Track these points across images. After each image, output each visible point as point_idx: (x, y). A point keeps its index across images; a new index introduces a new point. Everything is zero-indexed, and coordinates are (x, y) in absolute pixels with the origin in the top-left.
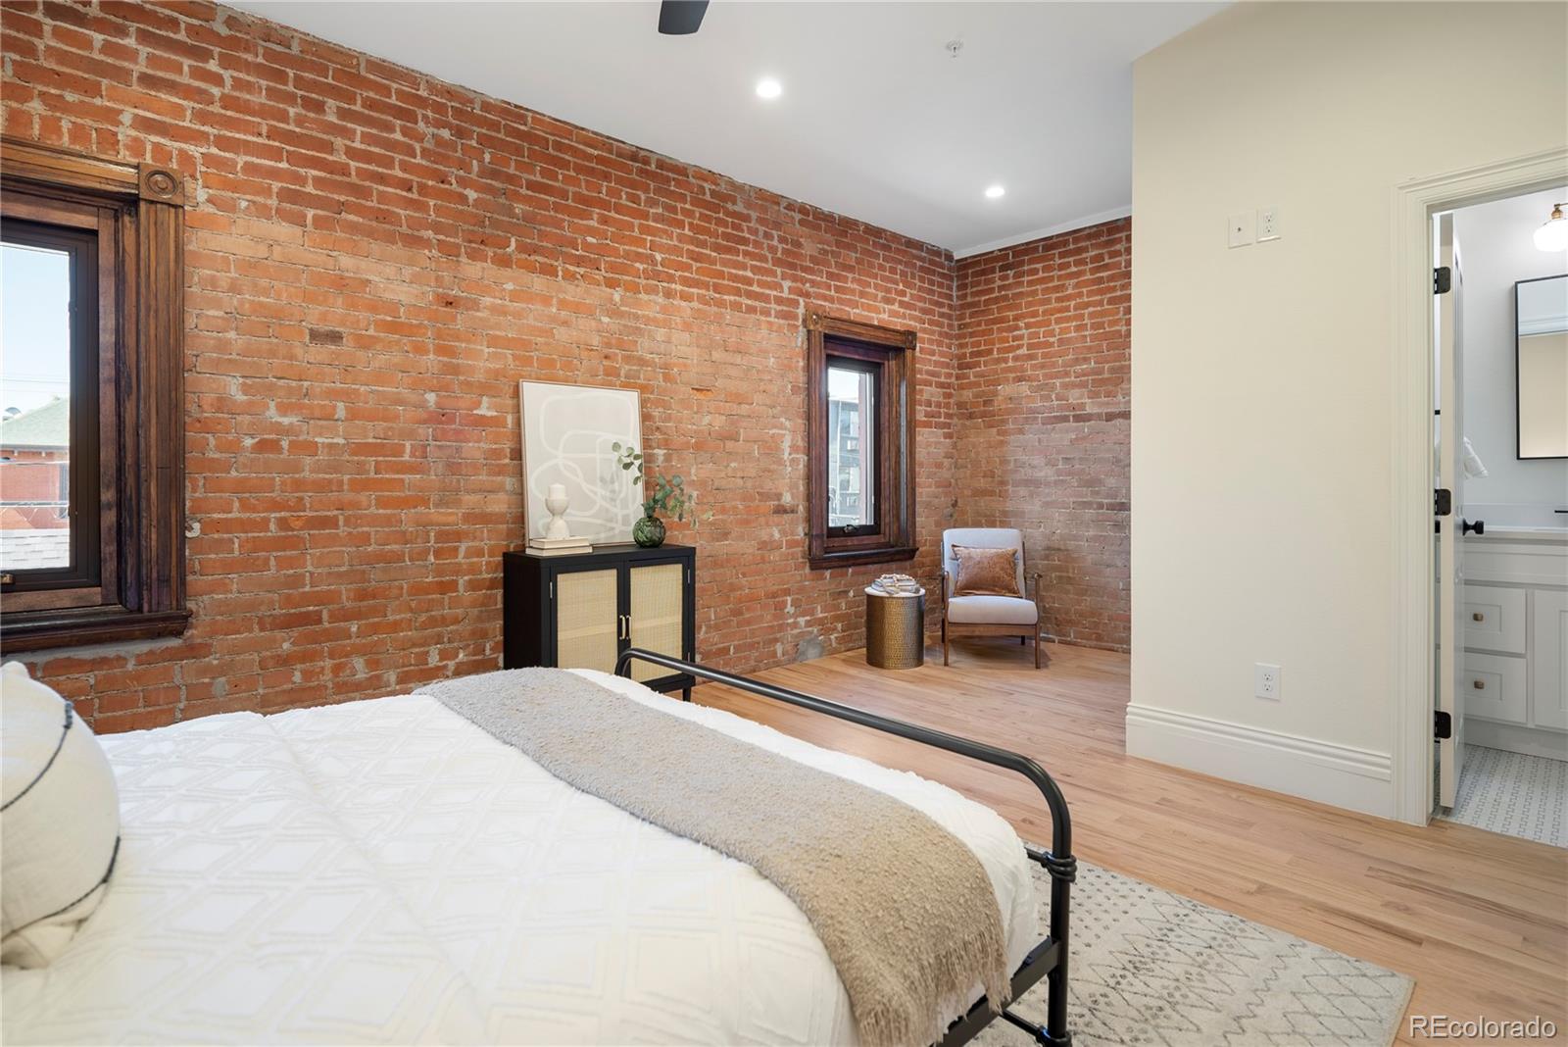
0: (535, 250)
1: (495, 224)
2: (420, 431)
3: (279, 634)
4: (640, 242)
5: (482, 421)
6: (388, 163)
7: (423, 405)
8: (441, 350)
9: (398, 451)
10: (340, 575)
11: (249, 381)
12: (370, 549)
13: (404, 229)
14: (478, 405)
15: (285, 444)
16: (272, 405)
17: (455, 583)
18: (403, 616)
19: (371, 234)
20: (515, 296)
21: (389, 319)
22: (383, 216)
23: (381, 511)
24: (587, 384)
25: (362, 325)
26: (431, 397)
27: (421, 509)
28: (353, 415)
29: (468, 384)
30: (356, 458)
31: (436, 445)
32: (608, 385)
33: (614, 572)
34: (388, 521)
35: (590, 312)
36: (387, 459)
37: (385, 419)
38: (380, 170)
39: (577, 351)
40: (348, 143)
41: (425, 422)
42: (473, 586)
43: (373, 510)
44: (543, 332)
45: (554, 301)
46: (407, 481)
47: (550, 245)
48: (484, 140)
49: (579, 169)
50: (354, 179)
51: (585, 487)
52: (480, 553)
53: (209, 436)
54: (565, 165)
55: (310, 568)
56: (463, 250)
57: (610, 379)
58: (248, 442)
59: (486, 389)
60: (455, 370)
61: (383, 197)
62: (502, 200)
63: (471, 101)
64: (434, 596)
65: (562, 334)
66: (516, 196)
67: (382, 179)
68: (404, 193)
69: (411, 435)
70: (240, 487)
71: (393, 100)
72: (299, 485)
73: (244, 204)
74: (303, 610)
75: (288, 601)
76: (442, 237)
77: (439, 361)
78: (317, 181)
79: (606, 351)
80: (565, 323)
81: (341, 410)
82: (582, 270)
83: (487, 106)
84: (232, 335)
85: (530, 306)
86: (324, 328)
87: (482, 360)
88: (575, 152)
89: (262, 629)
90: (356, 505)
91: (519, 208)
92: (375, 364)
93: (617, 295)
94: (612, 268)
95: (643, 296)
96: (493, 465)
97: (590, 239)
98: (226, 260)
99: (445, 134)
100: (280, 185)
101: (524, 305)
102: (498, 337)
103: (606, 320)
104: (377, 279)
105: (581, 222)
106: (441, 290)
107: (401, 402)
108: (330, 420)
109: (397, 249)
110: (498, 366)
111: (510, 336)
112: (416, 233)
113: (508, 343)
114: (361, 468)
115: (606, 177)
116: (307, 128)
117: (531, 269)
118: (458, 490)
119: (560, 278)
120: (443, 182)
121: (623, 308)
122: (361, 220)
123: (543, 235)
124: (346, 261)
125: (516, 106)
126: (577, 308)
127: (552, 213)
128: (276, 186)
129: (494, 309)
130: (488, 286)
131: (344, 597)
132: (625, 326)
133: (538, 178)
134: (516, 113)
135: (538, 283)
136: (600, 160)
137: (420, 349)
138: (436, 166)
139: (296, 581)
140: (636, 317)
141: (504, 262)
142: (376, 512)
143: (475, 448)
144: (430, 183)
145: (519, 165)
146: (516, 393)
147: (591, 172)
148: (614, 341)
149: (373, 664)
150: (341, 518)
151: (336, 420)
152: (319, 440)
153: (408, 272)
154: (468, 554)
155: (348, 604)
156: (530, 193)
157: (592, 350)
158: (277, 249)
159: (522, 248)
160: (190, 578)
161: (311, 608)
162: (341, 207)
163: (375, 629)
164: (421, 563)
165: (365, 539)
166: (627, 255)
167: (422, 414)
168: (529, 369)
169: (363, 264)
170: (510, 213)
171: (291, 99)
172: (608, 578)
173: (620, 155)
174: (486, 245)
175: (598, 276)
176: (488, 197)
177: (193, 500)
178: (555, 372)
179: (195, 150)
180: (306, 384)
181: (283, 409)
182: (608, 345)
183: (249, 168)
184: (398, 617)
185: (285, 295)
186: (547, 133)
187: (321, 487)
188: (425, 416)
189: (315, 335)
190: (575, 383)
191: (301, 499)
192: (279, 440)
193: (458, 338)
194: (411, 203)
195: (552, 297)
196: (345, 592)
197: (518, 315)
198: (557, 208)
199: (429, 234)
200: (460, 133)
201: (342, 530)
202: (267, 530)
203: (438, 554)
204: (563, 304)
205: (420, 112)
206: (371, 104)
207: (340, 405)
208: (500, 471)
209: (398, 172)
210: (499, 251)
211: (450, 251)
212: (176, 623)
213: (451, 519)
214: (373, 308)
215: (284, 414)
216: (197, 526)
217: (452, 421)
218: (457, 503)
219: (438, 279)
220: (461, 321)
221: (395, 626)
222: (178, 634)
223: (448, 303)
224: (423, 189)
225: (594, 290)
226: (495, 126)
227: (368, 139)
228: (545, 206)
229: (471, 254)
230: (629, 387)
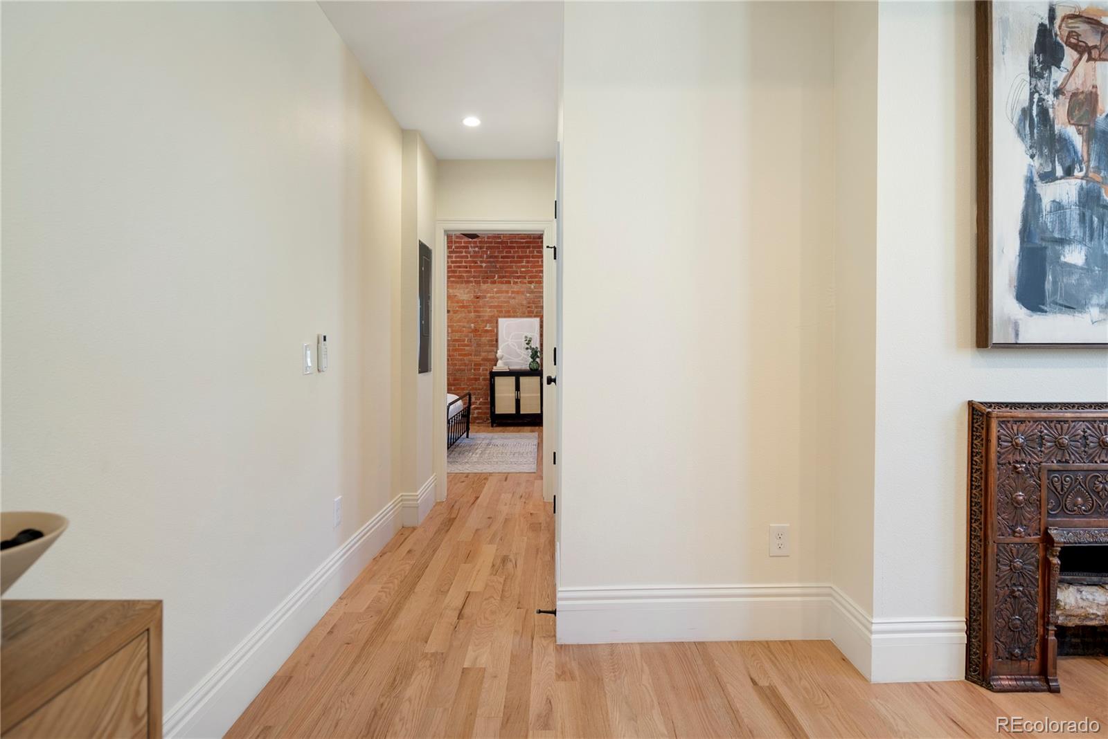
0: (504, 277)
1: (491, 272)
2: (470, 335)
5: (487, 331)
6: (461, 262)
7: (471, 328)
8: (475, 312)
9: (464, 341)
12: (457, 367)
13: (466, 279)
14: (486, 326)
17: (479, 378)
19: (457, 282)
20: (497, 292)
21: (462, 304)
22: (460, 277)
23: (459, 357)
24: (521, 317)
25: (455, 307)
26: (472, 325)
27: (471, 357)
28: (453, 331)
29: (483, 320)
30: (453, 343)
31: (474, 339)
32: (530, 317)
33: (514, 378)
34: (461, 360)
35: (523, 293)
36: (461, 343)
37: (460, 332)
39: (518, 307)
40: (452, 260)
41: (471, 332)
42: (484, 380)
44: (506, 302)
47: (508, 275)
48: (488, 248)
49: (519, 247)
50: (453, 269)
51: (518, 350)
52: (487, 370)
54: (514, 247)
56: (482, 282)
59: (488, 321)
60: (479, 317)
61: (460, 272)
62: (493, 264)
65: (512, 302)
66: (497, 262)
67: (460, 267)
68: (466, 269)
69: (467, 336)
71: (463, 245)
76: (475, 279)
77: (475, 315)
79: (528, 305)
80: (514, 298)
82: (520, 280)
83: (488, 238)
85: (502, 294)
87: (487, 313)
88: (517, 242)
91: (498, 265)
92: (458, 317)
93: (532, 286)
94: (531, 277)
96: (489, 344)
99: (477, 249)
101: (500, 295)
102: (492, 305)
103: (528, 295)
104: (458, 294)
105: (519, 265)
106: (475, 294)
109: (464, 285)
110: (492, 314)
111: (495, 305)
112: (469, 279)
113: (495, 307)
114: (454, 346)
115: (529, 247)
117: (502, 283)
118: (480, 352)
119: (512, 284)
120: (476, 264)
121: (535, 290)
123: (506, 272)
126: (518, 293)
127: (509, 264)
129: (491, 297)
130: (489, 291)
132: (535, 296)
133: (505, 254)
135: (504, 287)
136: (526, 242)
137: (470, 312)
138: (474, 259)
141: (494, 282)
143: (485, 339)
144: (472, 265)
145: (499, 252)
146: (497, 322)
147: (523, 247)
153: (466, 291)
154: (483, 370)
155: (452, 382)
156: (502, 260)
157: (523, 306)
159: (499, 277)
164: (470, 372)
165: (456, 365)
166: (536, 272)
167: (470, 330)
168: (502, 314)
169: (455, 291)
170: (496, 267)
172: (513, 379)
173: (534, 238)
174: (488, 279)
175: (526, 281)
176: (489, 264)
178: (509, 314)
182: (529, 303)
190: (517, 317)
193: (480, 308)
194: (467, 272)
195: (509, 291)
197: (498, 298)
198: (511, 262)
199: (472, 279)
200: (481, 248)
203: (474, 370)
204: (513, 292)
205: (469, 245)
208: (492, 346)
209: (464, 264)
210: (492, 280)
211: (478, 283)
214: (457, 302)
217: (478, 331)
218: (480, 355)
219: (474, 291)
220: (481, 302)
223: (478, 298)
224: (470, 267)
225: (524, 285)
226: (491, 243)
227: (456, 257)
228: (507, 262)
229: (484, 283)
230: (535, 316)
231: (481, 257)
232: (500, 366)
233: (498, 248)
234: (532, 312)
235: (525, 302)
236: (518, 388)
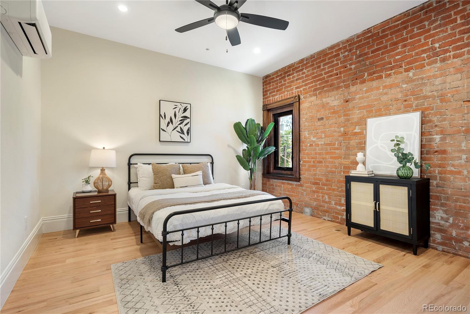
0: (374, 73)
1: (360, 71)
2: (340, 139)
3: (313, 186)
4: (426, 44)
5: (356, 134)
7: (340, 131)
8: (345, 115)
9: (334, 144)
10: (323, 175)
11: (309, 132)
12: (329, 169)
13: (336, 86)
14: (355, 129)
15: (314, 145)
16: (312, 136)
18: (335, 187)
19: (329, 91)
20: (367, 92)
21: (333, 111)
22: (331, 85)
23: (331, 160)
24: (395, 114)
25: (327, 114)
26: (342, 129)
27: (340, 160)
28: (326, 136)
29: (352, 123)
30: (326, 147)
31: (344, 142)
33: (373, 185)
34: (332, 162)
35: (397, 85)
36: (332, 147)
37: (332, 137)
38: (331, 74)
39: (390, 103)
40: (325, 71)
41: (340, 136)
43: (329, 160)
44: (376, 100)
45: (381, 87)
46: (336, 152)
47: (379, 69)
48: (357, 48)
49: (392, 34)
50: (326, 79)
53: (303, 144)
54: (387, 35)
55: (318, 172)
56: (351, 84)
57: (407, 108)
58: (309, 145)
59: (358, 123)
60: (349, 120)
61: (332, 80)
62: (363, 62)
63: (354, 39)
64: (343, 184)
65: (385, 98)
66: (367, 59)
67: (331, 76)
68: (336, 76)
69: (337, 140)
70: (308, 154)
71: (334, 54)
72: (316, 153)
73: (308, 95)
74: (317, 181)
75: (314, 179)
76: (345, 83)
77: (344, 118)
78: (320, 84)
79: (405, 98)
80: (386, 94)
81: (323, 136)
82: (393, 71)
83: (358, 36)
84: (306, 123)
85: (372, 93)
86: (320, 117)
87: (356, 115)
89: (311, 184)
90: (326, 158)
91: (368, 62)
92: (330, 123)
93: (411, 74)
94: (408, 63)
95: (427, 68)
96: (359, 147)
97: (397, 58)
98: (305, 108)
100: (313, 88)
101: (369, 93)
102: (361, 106)
103: (404, 86)
104: (330, 102)
105: (393, 53)
106: (345, 98)
107: (335, 131)
108: (321, 138)
110: (361, 116)
111: (365, 105)
112: (339, 86)
113: (364, 107)
114: (326, 149)
115: (406, 27)
116: (318, 73)
117: (373, 80)
118: (349, 155)
119: (384, 78)
120: (346, 68)
121: (414, 78)
122: (327, 88)
123: (376, 67)
124: (324, 100)
125: (367, 29)
127: (381, 56)
128: (313, 89)
129: (360, 98)
130: (358, 92)
131: (324, 180)
132: (415, 85)
133: (376, 47)
134: (369, 31)
135: (375, 84)
137: (340, 117)
138: (344, 64)
139: (315, 175)
140: (422, 79)
141: (363, 82)
142: (330, 160)
143: (353, 142)
144: (342, 70)
145: (369, 48)
146: (366, 123)
147: (399, 30)
148: (409, 93)
149: (329, 198)
150: (323, 161)
151: (323, 138)
152: (319, 143)
153: (337, 97)
155: (325, 182)
156: (372, 54)
157: (398, 100)
158: (312, 103)
159: (369, 74)
160: (301, 171)
161: (318, 181)
162: (324, 87)
163: (329, 189)
164: (340, 174)
165: (328, 167)
166: (417, 54)
167: (340, 134)
168: (371, 114)
169: (327, 99)
170: (365, 65)
171: (315, 69)
174: (358, 79)
175: (402, 70)
176: (358, 64)
177: (301, 157)
179: (302, 89)
180: (317, 131)
181: (314, 137)
182: (407, 96)
183: (309, 88)
184: (334, 188)
185: (314, 112)
186: (378, 30)
187: (320, 154)
188: (341, 134)
189: (319, 119)
190: (390, 114)
191: (316, 157)
192: (313, 144)
193: (349, 111)
194: (337, 78)
195: (380, 87)
196: (324, 179)
197: (367, 97)
198: (383, 53)
199: (342, 84)
200: (350, 50)
201: (323, 164)
202: (311, 163)
203: (344, 172)
204: (385, 87)
205: (340, 52)
206: (329, 59)
207: (323, 134)
208: (361, 149)
209: (335, 72)
210: (361, 79)
211: (347, 86)
212: (299, 179)
213: (347, 163)
214: (329, 109)
215: (314, 138)
216: (302, 161)
217: (348, 135)
218: (349, 158)
219: (344, 95)
220: (350, 105)
221: (334, 190)
222: (299, 182)
223: (347, 102)
224: (341, 73)
225: (400, 76)
226: (361, 41)
227: (329, 68)
228: (378, 55)
229: (353, 85)
230: (415, 110)
231: (351, 59)
232: (360, 171)
233: (368, 43)
234: (411, 106)
235: (400, 96)
236: (377, 197)
